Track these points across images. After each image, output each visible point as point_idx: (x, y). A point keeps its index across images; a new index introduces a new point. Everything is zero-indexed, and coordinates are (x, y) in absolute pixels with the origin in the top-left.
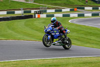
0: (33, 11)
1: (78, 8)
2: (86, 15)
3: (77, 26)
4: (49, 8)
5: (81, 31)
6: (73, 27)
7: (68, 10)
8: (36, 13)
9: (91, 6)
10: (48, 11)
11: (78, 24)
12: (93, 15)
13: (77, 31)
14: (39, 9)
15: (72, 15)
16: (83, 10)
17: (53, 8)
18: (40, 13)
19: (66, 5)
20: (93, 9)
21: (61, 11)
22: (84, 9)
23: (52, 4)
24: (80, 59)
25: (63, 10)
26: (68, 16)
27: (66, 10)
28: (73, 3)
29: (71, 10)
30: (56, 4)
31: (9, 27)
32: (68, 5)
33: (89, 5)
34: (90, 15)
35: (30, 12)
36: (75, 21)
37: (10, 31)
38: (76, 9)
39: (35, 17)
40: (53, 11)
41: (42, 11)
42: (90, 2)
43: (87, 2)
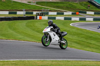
0: (35, 13)
1: (80, 12)
2: (87, 19)
3: (78, 29)
4: (51, 11)
5: (82, 34)
6: (74, 30)
7: (70, 13)
8: (38, 14)
9: (93, 11)
10: (50, 13)
11: (79, 27)
12: (95, 20)
13: (78, 34)
14: (41, 11)
15: (73, 19)
16: (85, 15)
17: (55, 11)
18: (42, 15)
19: (68, 9)
20: (95, 14)
21: (63, 14)
22: (85, 13)
23: (54, 7)
24: (79, 62)
25: (65, 13)
26: (70, 19)
27: (68, 13)
28: (75, 7)
29: (73, 14)
30: (58, 7)
31: (10, 27)
32: (70, 8)
33: (91, 9)
34: (92, 19)
35: (32, 13)
36: (76, 25)
37: (11, 31)
38: (77, 13)
39: (37, 19)
40: (55, 13)
41: (44, 13)
42: (92, 6)
43: (89, 6)
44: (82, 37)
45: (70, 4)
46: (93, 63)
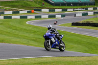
1: (35, 10)
3: (35, 27)
4: (6, 10)
5: (38, 32)
6: (30, 28)
7: (26, 11)
9: (48, 8)
10: (6, 13)
11: (35, 25)
12: (50, 17)
13: (34, 32)
15: (29, 17)
17: (11, 10)
19: (24, 7)
20: (50, 11)
21: (18, 13)
22: (41, 11)
23: (9, 6)
24: (36, 59)
25: (21, 12)
26: (26, 17)
27: (24, 12)
28: (30, 5)
29: (28, 12)
30: (13, 6)
32: (26, 6)
33: (46, 7)
34: (47, 16)
36: (32, 23)
38: (33, 11)
40: (11, 12)
42: (46, 4)
43: (44, 4)
44: (38, 35)
45: (25, 3)
46: (50, 59)
